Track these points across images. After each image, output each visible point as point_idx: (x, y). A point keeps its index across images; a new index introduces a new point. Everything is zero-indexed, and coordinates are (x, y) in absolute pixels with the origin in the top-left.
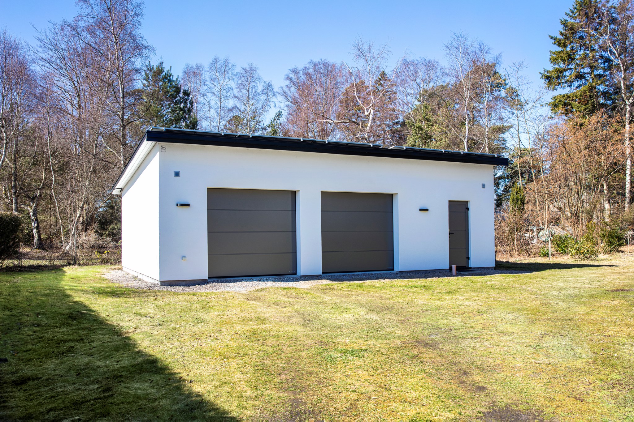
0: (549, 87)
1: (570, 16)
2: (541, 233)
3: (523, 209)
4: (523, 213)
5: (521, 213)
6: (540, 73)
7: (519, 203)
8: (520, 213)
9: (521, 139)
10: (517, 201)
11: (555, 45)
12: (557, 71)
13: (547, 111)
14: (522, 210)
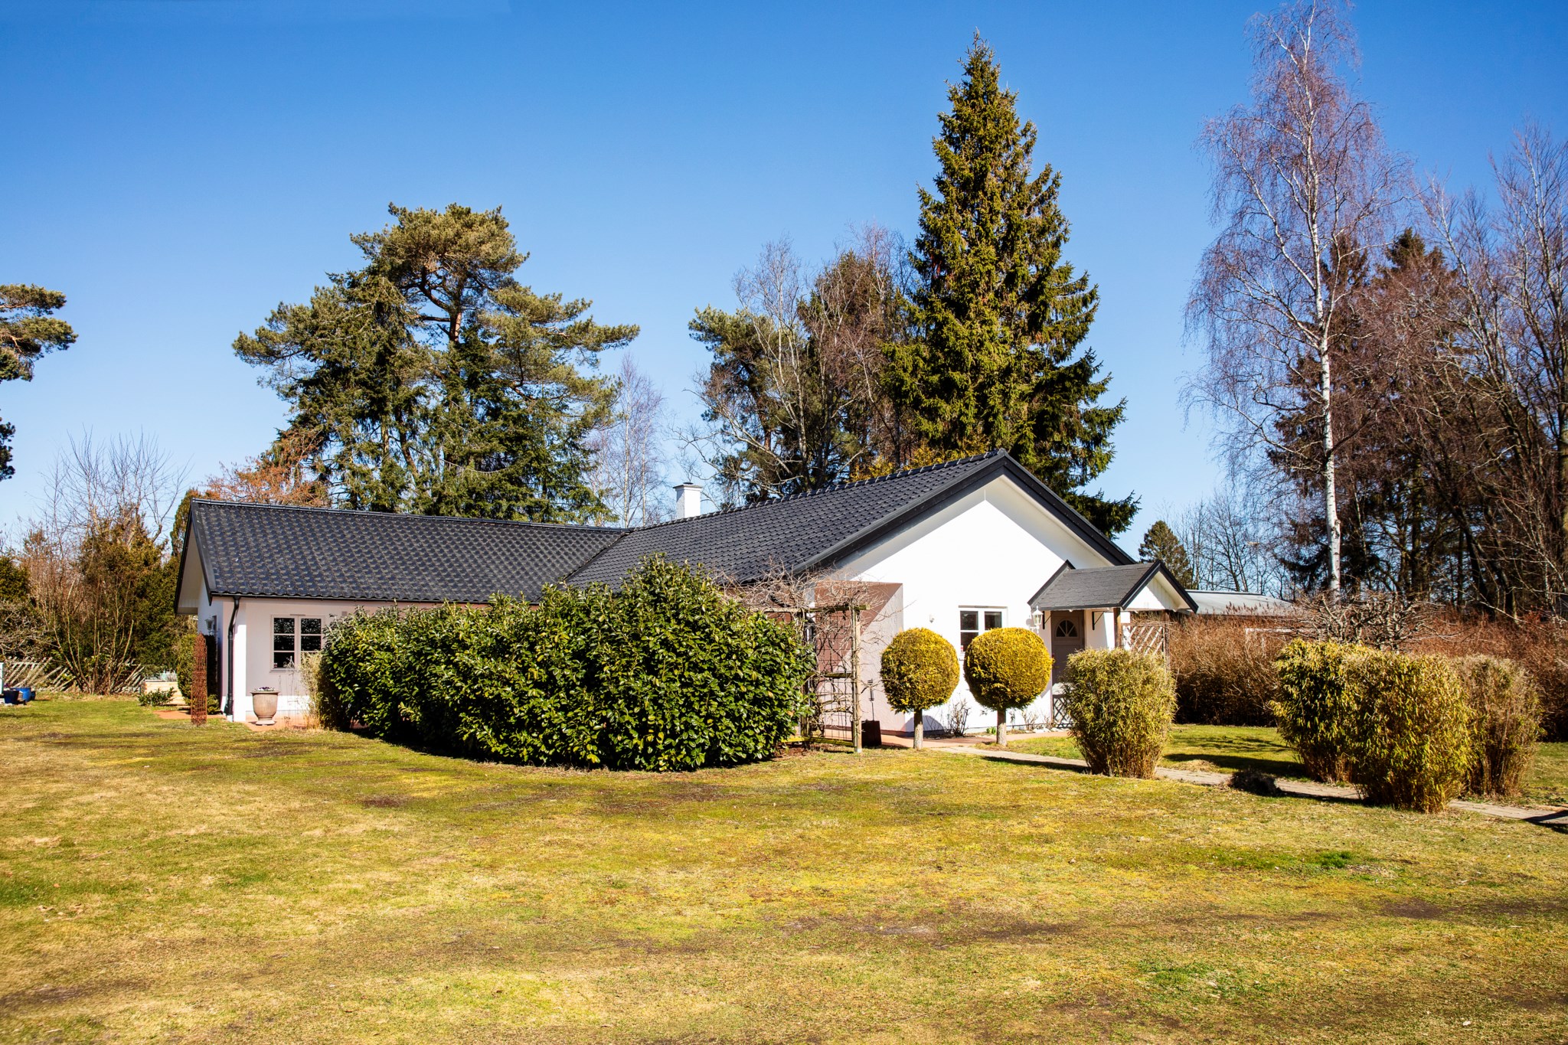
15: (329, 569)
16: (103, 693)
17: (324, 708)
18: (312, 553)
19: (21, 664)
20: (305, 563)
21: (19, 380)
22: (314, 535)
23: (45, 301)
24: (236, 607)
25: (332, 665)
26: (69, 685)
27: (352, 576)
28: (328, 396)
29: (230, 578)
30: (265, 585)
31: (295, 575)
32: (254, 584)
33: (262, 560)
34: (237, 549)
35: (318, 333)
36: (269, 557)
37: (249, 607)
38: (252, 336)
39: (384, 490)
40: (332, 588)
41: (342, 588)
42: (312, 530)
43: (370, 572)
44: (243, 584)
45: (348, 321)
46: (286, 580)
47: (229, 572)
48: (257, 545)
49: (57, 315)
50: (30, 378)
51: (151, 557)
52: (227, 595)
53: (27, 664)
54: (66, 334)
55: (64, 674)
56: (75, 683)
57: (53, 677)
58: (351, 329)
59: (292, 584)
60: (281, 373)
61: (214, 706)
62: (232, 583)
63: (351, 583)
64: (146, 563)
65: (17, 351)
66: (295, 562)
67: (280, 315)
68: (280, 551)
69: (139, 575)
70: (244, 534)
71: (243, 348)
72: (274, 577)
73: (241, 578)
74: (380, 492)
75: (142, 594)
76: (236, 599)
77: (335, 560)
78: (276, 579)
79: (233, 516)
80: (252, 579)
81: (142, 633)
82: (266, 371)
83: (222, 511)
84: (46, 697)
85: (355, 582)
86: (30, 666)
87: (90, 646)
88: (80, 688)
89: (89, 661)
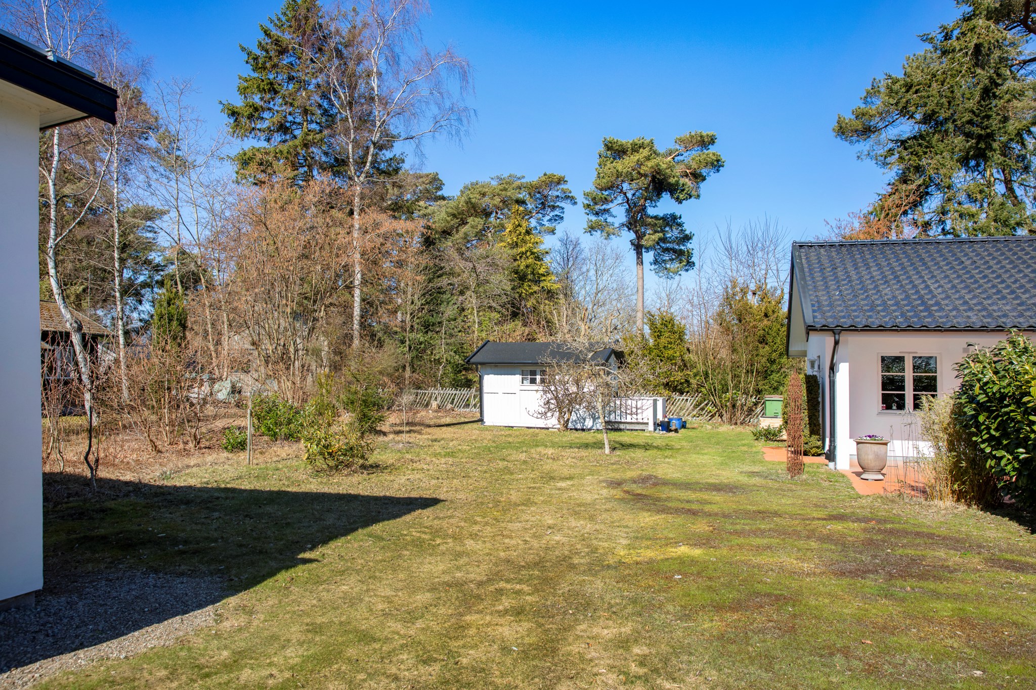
0: (234, 132)
1: (276, 25)
2: (216, 386)
3: (184, 337)
4: (183, 345)
5: (180, 345)
6: (221, 103)
7: (175, 323)
8: (175, 346)
9: (181, 213)
10: (170, 320)
11: (249, 65)
12: (251, 106)
13: (229, 170)
14: (179, 339)
15: (948, 297)
16: (736, 424)
17: (956, 474)
18: (924, 282)
19: (681, 398)
20: (917, 292)
21: (692, 199)
22: (924, 264)
23: (705, 142)
24: (837, 343)
25: (975, 417)
26: (713, 416)
27: (980, 303)
28: (927, 147)
29: (829, 311)
30: (870, 317)
31: (905, 305)
32: (857, 317)
33: (866, 291)
34: (838, 282)
35: (914, 89)
36: (874, 289)
37: (850, 341)
38: (848, 116)
39: (997, 229)
40: (955, 317)
41: (969, 317)
42: (922, 260)
43: (1004, 298)
44: (844, 317)
45: (944, 73)
46: (894, 311)
47: (828, 305)
48: (860, 278)
49: (712, 149)
50: (698, 196)
51: (770, 310)
52: (825, 329)
53: (685, 398)
54: (718, 161)
55: (709, 408)
56: (717, 415)
57: (702, 409)
58: (948, 80)
59: (903, 315)
60: (878, 143)
61: (818, 447)
62: (831, 317)
63: (979, 311)
64: (766, 315)
65: (690, 180)
66: (904, 291)
67: (874, 91)
68: (886, 282)
69: (761, 325)
70: (845, 268)
71: (842, 131)
72: (879, 308)
73: (842, 311)
74: (992, 231)
75: (763, 341)
76: (836, 331)
77: (954, 287)
78: (883, 311)
79: (834, 254)
80: (855, 311)
81: (765, 374)
82: (864, 146)
83: (822, 250)
84: (695, 425)
85: (985, 309)
86: (687, 400)
87: (726, 385)
88: (720, 420)
89: (726, 397)
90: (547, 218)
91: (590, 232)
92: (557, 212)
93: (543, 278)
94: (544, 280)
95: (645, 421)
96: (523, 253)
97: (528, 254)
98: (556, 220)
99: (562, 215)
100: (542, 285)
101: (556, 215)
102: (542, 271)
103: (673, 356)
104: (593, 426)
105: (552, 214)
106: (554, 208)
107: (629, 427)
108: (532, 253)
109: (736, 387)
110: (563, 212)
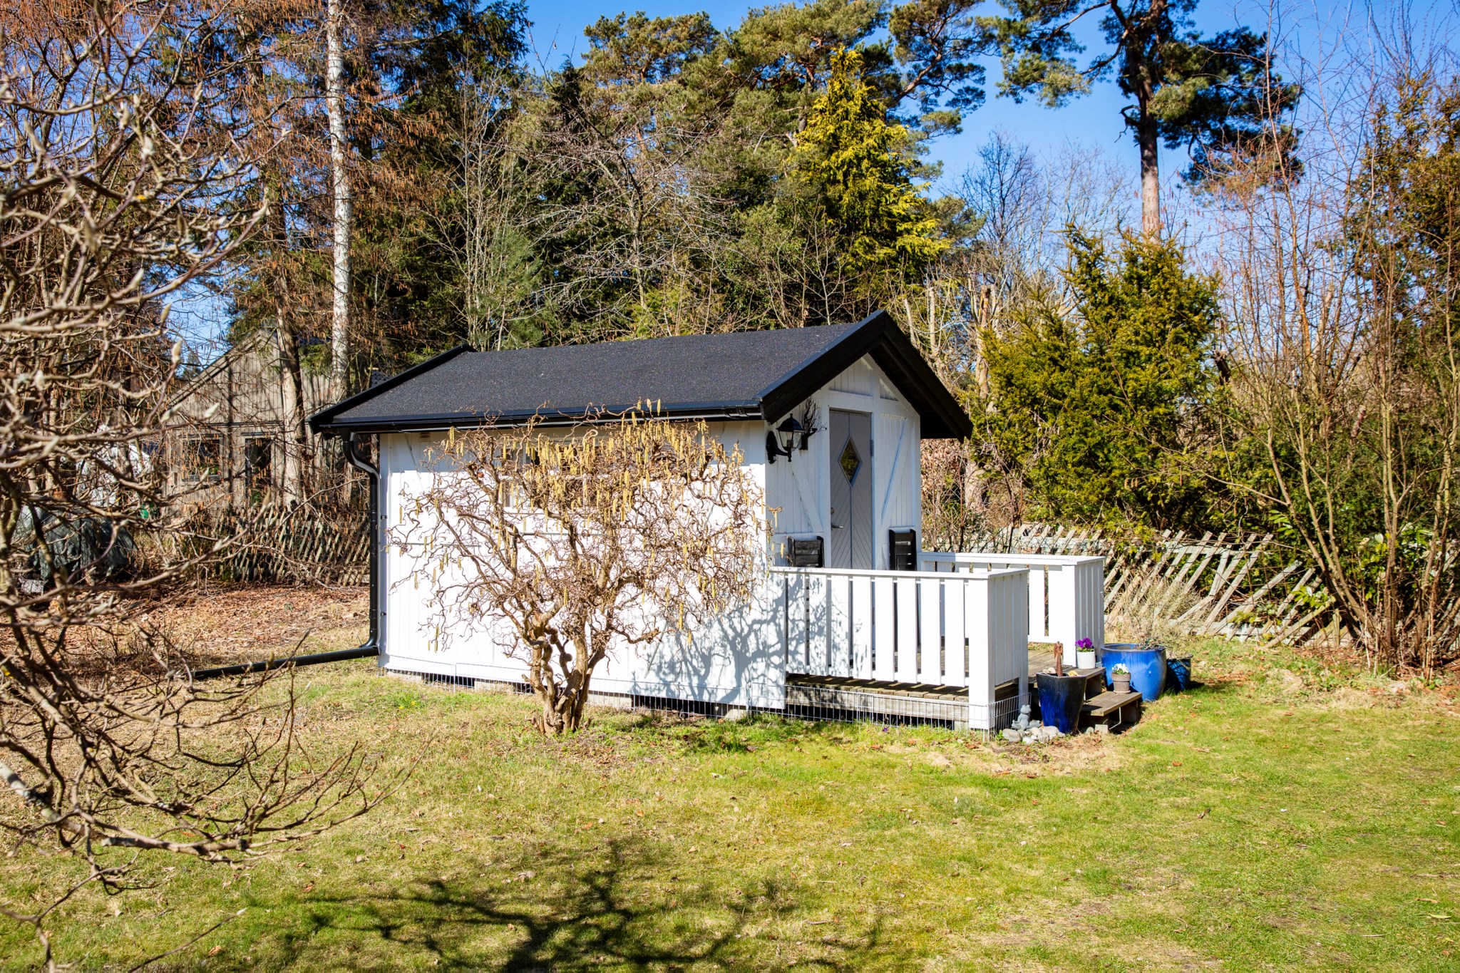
16: (1415, 662)
19: (1195, 551)
26: (1317, 625)
53: (1209, 552)
55: (1304, 591)
56: (1336, 619)
57: (1277, 594)
84: (1233, 672)
86: (1216, 558)
87: (1373, 497)
88: (1348, 638)
89: (1370, 550)
90: (947, 96)
91: (1014, 94)
92: (969, 82)
93: (905, 226)
94: (908, 231)
95: (953, 678)
96: (850, 164)
97: (865, 163)
98: (968, 102)
99: (980, 87)
100: (900, 242)
101: (968, 90)
102: (900, 208)
103: (1160, 391)
104: (735, 692)
105: (957, 86)
106: (960, 72)
107: (879, 703)
108: (875, 163)
109: (1417, 508)
110: (982, 80)
